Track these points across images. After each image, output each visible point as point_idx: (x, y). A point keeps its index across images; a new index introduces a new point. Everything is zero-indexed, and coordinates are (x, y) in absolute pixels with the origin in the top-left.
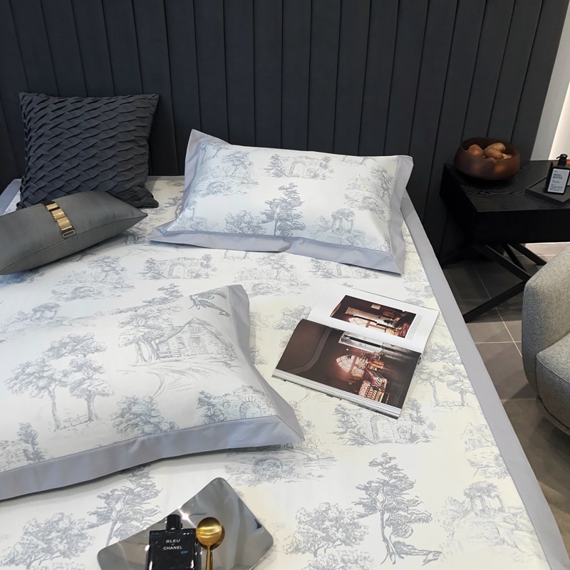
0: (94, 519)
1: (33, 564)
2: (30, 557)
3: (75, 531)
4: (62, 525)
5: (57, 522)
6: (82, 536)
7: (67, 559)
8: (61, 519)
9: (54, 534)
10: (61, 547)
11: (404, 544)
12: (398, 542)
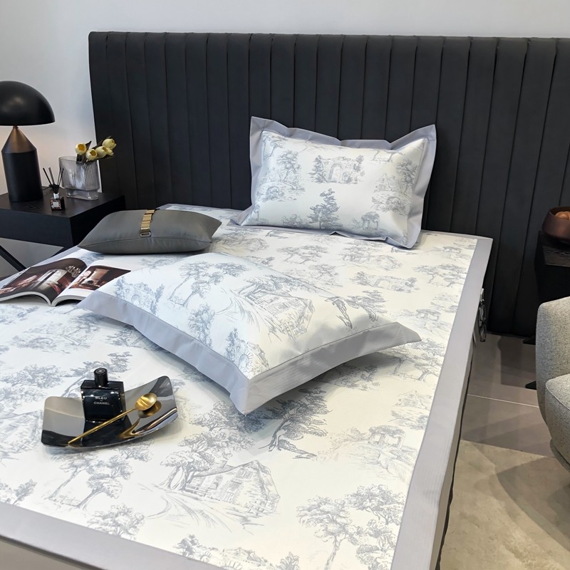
0: (72, 373)
1: (17, 385)
2: (18, 381)
3: (56, 376)
4: (50, 371)
5: (47, 370)
6: (58, 379)
7: (39, 389)
8: (52, 369)
9: (41, 374)
10: (40, 381)
11: (288, 443)
12: (285, 441)
